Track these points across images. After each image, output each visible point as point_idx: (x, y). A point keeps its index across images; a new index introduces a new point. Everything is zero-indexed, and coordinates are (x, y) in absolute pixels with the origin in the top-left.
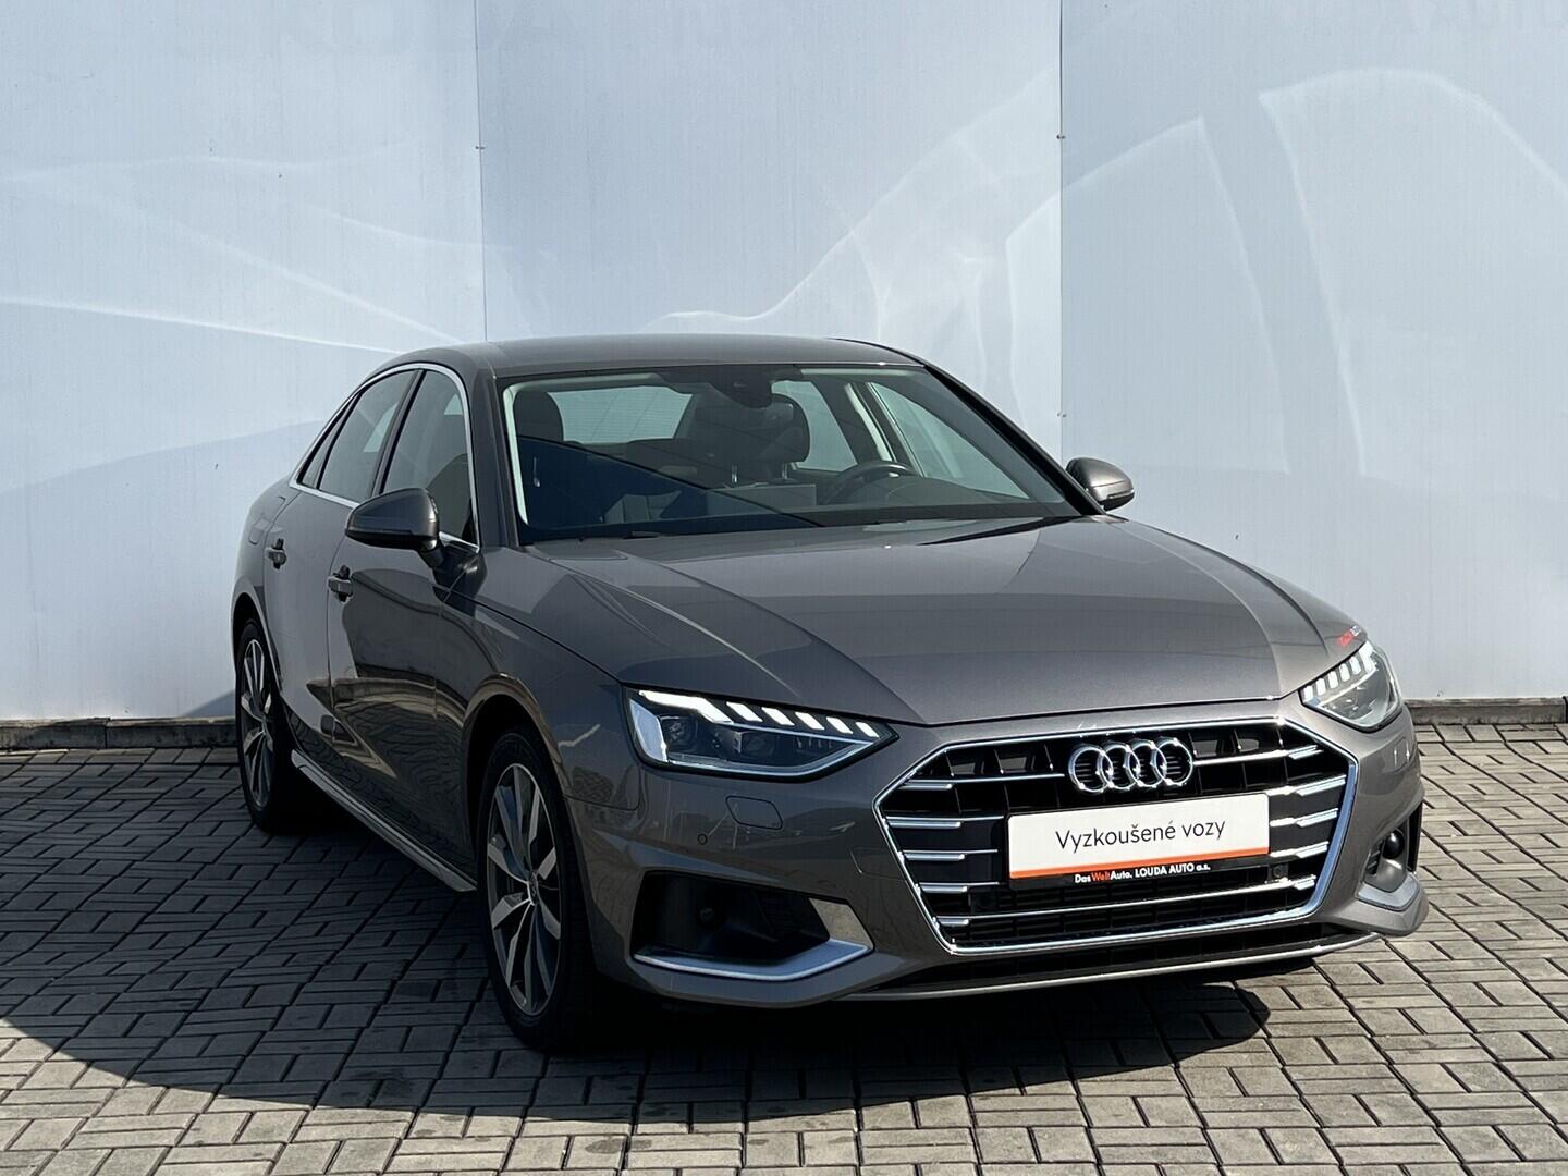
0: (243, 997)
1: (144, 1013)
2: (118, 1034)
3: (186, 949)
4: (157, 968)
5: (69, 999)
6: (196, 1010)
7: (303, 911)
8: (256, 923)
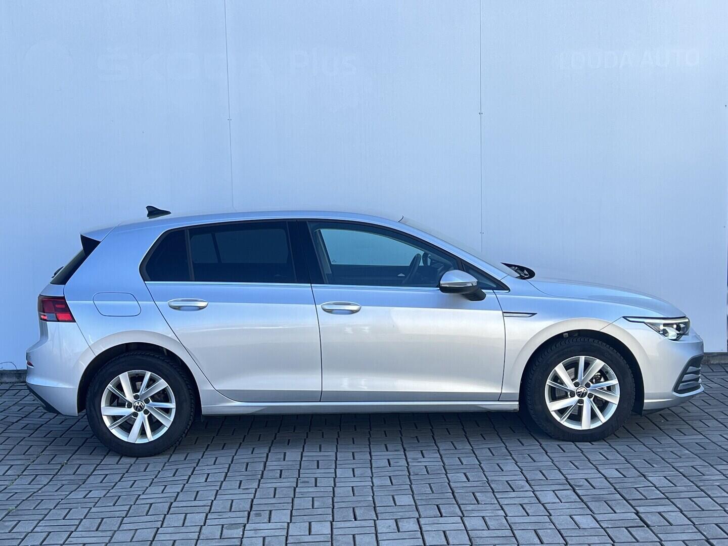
0: (147, 509)
1: (103, 519)
2: (95, 529)
3: (117, 483)
4: (105, 495)
5: (69, 512)
6: (126, 517)
7: (166, 463)
8: (146, 469)
